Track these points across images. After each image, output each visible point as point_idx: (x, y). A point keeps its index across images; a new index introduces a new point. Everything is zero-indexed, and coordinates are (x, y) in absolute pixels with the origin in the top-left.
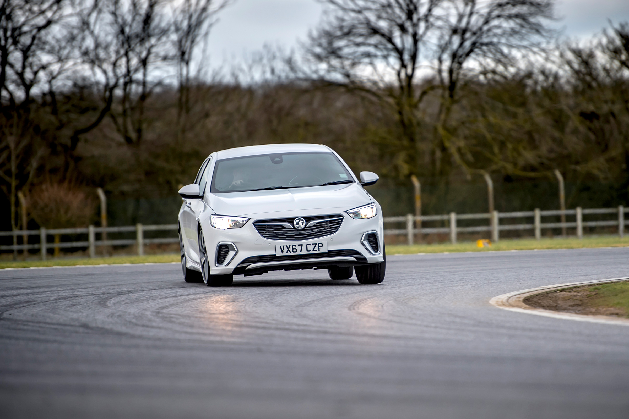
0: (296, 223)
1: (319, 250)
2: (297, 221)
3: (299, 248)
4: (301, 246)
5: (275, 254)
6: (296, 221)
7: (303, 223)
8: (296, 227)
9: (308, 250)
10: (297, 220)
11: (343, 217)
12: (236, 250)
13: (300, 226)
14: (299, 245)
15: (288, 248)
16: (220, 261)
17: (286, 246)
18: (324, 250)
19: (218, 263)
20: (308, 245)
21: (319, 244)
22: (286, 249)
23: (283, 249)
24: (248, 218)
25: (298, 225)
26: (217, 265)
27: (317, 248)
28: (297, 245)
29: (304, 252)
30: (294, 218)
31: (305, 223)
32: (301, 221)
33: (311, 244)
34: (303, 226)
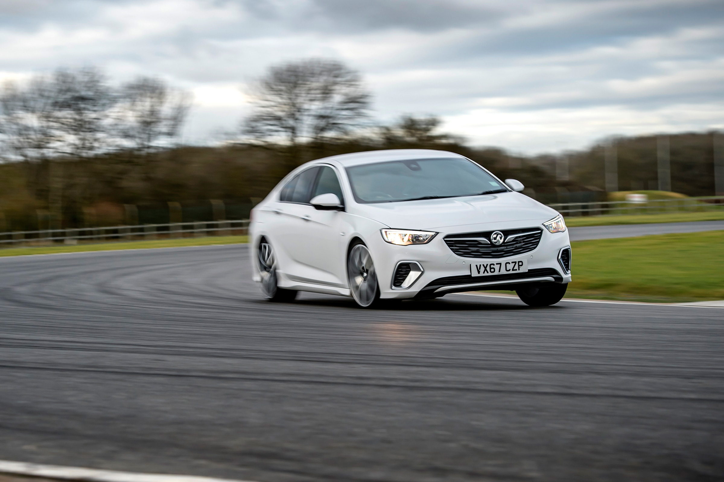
0: (494, 238)
1: (519, 270)
2: (495, 236)
3: (497, 267)
4: (499, 265)
5: (470, 274)
6: (493, 236)
7: (501, 238)
8: (494, 242)
9: (507, 269)
10: (495, 234)
11: (542, 230)
12: (422, 270)
13: (498, 241)
14: (497, 264)
15: (485, 268)
16: (397, 283)
17: (483, 265)
18: (524, 269)
19: (395, 286)
20: (507, 264)
21: (519, 262)
22: (482, 269)
23: (480, 269)
24: (436, 232)
25: (496, 239)
26: (393, 287)
27: (516, 267)
28: (495, 264)
29: (503, 272)
30: (492, 232)
31: (503, 238)
32: (499, 236)
33: (511, 263)
34: (502, 241)
